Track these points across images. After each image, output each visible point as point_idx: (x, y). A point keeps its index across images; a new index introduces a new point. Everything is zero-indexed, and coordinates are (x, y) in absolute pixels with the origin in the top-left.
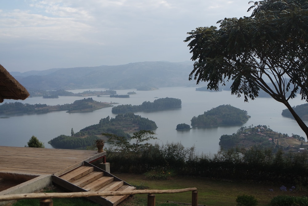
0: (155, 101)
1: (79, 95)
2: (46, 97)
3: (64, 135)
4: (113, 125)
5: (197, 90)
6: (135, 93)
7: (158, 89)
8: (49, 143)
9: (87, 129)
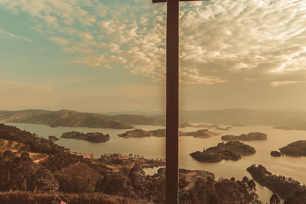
0: (249, 134)
1: (197, 127)
3: (199, 151)
4: (227, 147)
5: (274, 128)
6: (231, 128)
7: (246, 126)
8: (190, 155)
9: (211, 149)
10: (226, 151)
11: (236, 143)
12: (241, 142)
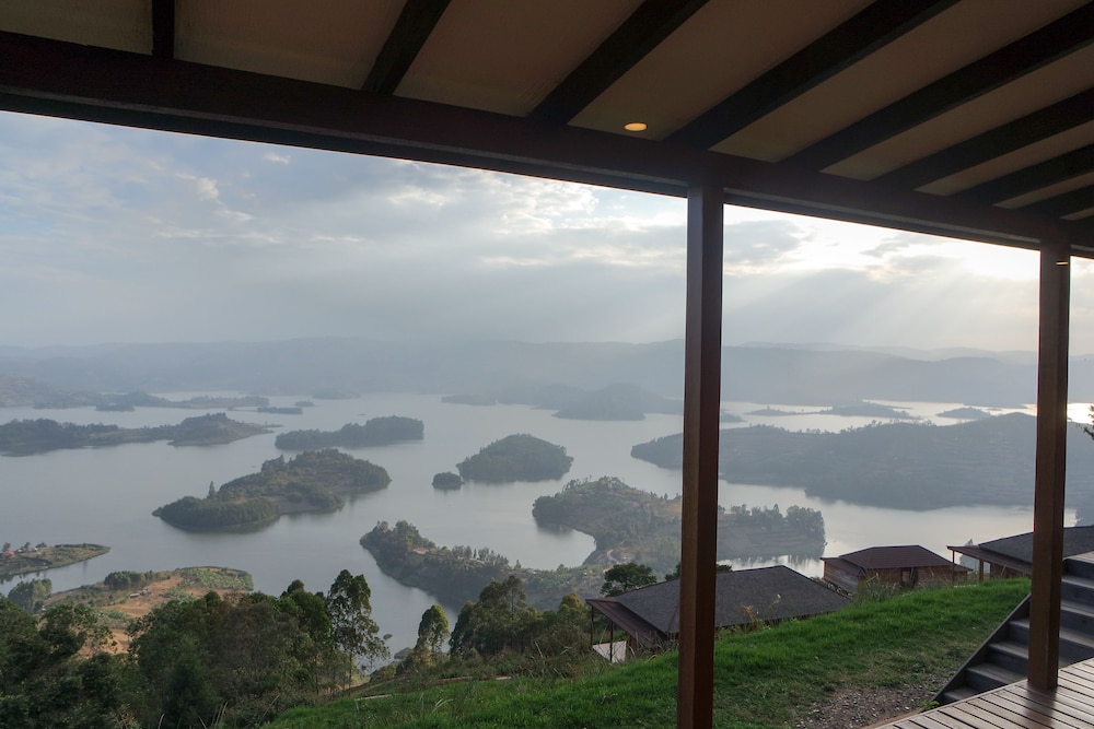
0: (368, 422)
1: (184, 405)
2: (103, 407)
3: (192, 498)
6: (311, 405)
8: (155, 514)
10: (292, 486)
11: (327, 458)
12: (342, 450)
